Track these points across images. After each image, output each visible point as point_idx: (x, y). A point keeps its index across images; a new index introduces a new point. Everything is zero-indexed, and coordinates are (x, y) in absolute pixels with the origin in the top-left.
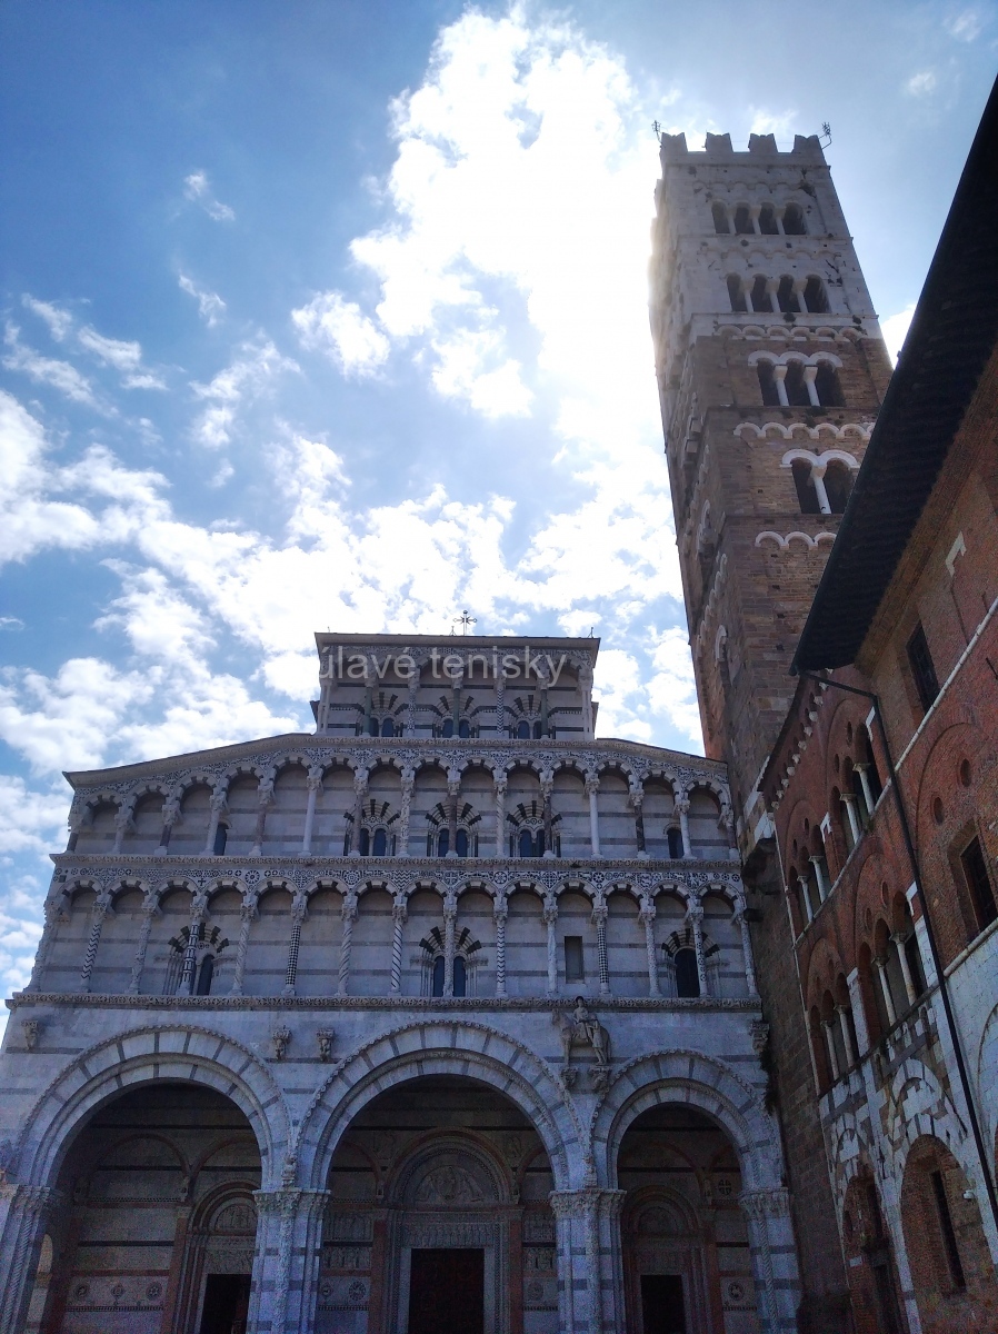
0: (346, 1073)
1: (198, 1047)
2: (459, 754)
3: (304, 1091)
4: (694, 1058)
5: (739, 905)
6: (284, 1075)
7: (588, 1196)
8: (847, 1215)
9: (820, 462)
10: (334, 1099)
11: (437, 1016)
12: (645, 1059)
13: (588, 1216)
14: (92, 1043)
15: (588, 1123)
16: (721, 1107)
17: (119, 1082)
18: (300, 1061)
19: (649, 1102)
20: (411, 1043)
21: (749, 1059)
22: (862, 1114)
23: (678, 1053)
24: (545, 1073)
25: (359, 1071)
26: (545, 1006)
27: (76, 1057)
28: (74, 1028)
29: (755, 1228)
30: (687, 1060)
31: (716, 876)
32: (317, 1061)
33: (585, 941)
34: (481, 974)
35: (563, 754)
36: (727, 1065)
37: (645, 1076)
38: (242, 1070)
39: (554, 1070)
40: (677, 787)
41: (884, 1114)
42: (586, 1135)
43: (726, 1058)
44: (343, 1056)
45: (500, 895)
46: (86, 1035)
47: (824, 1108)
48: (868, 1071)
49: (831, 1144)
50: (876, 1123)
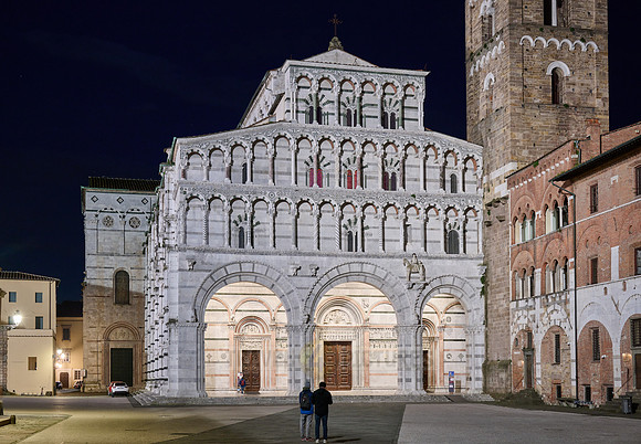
0: (320, 282)
1: (258, 269)
3: (306, 288)
4: (455, 277)
5: (480, 215)
6: (296, 282)
8: (516, 340)
10: (316, 291)
11: (356, 260)
12: (437, 278)
14: (215, 268)
15: (414, 301)
17: (225, 283)
18: (303, 276)
20: (345, 270)
21: (477, 279)
23: (449, 276)
24: (398, 282)
27: (209, 273)
28: (206, 261)
29: (470, 338)
30: (453, 278)
31: (472, 201)
32: (310, 277)
33: (412, 226)
34: (369, 240)
35: (409, 137)
36: (468, 280)
37: (436, 284)
38: (278, 279)
39: (403, 282)
41: (542, 315)
42: (413, 306)
43: (468, 278)
44: (319, 275)
45: (381, 208)
46: (211, 264)
47: (513, 305)
48: (537, 301)
49: (514, 317)
50: (538, 318)
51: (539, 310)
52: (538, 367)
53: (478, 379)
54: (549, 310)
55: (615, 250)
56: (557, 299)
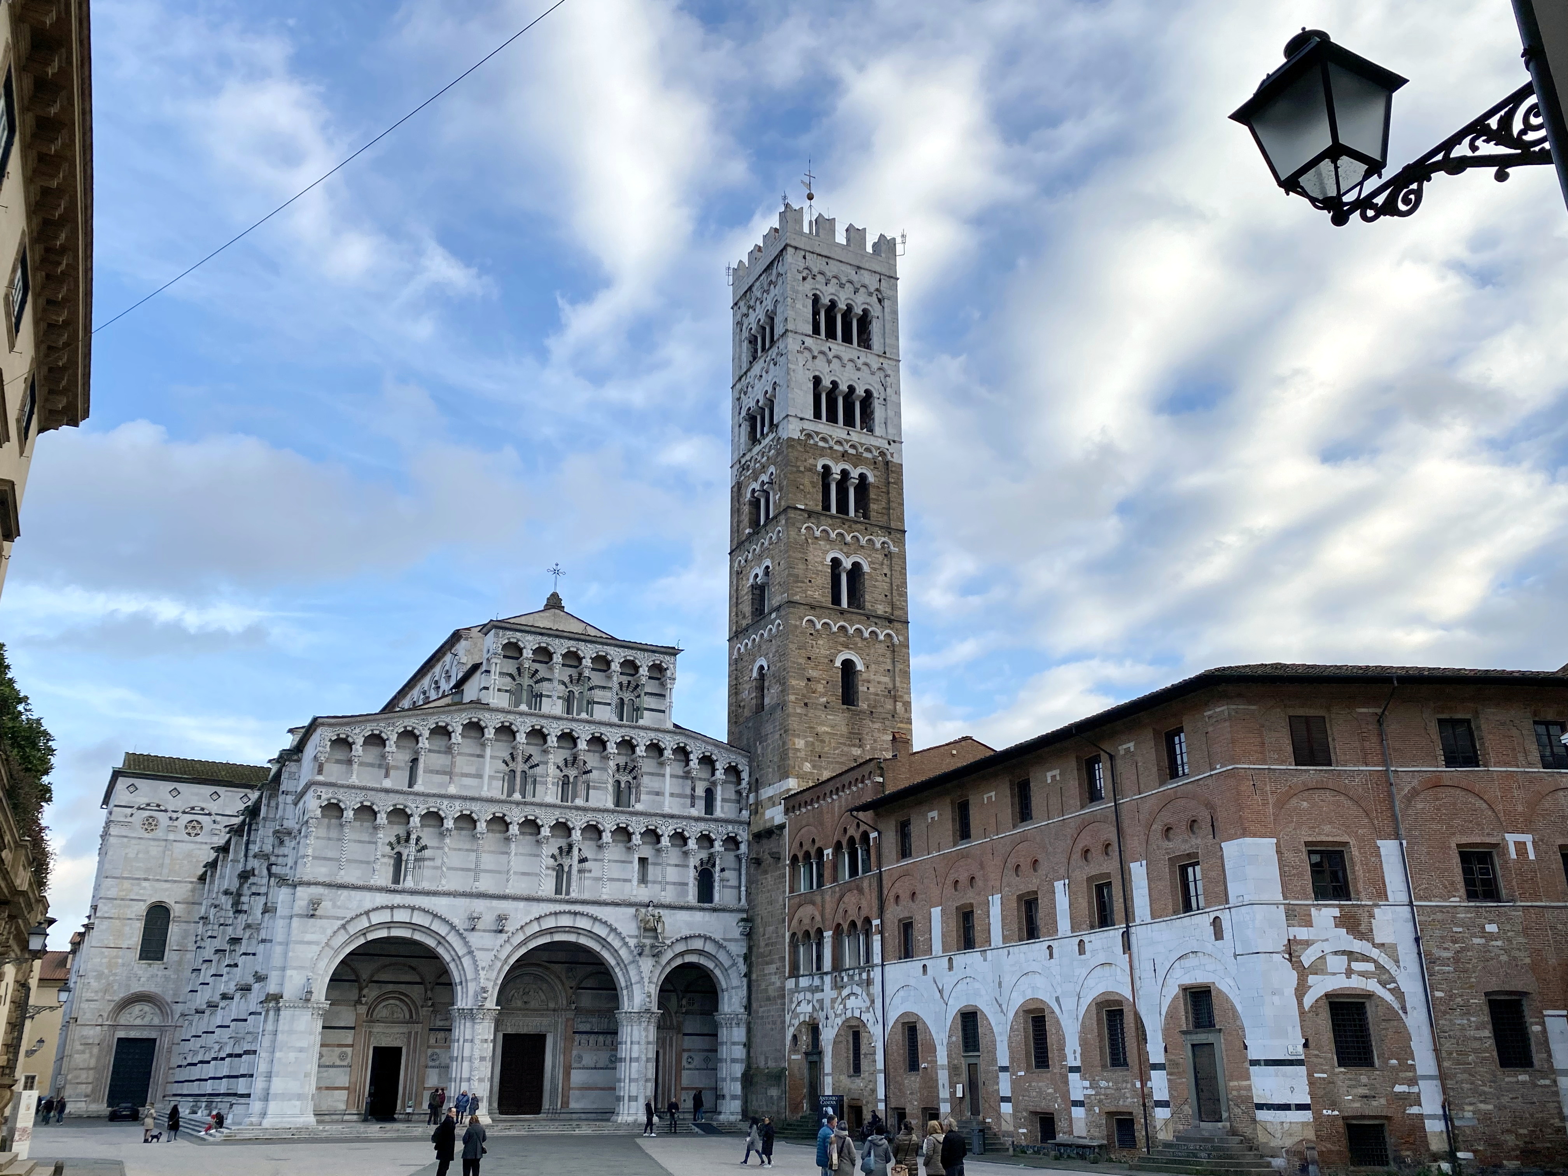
0: (511, 940)
1: (418, 919)
2: (587, 728)
3: (488, 950)
4: (706, 938)
5: (743, 848)
6: (473, 938)
7: (645, 1015)
8: (795, 1037)
9: (847, 564)
10: (503, 955)
11: (567, 907)
12: (682, 938)
13: (644, 1025)
14: (353, 914)
15: (649, 975)
16: (716, 965)
17: (366, 938)
18: (484, 931)
19: (679, 962)
20: (550, 923)
21: (736, 940)
22: (818, 996)
23: (699, 936)
24: (626, 944)
25: (520, 937)
26: (630, 905)
27: (343, 922)
28: (339, 903)
29: (725, 1032)
30: (703, 940)
31: (733, 829)
32: (496, 931)
33: (650, 861)
34: (589, 878)
35: (652, 735)
36: (725, 944)
37: (680, 948)
38: (447, 934)
39: (632, 942)
40: (718, 765)
41: (833, 1001)
42: (646, 980)
43: (724, 939)
44: (510, 927)
45: (608, 831)
46: (348, 909)
47: (790, 984)
48: (828, 979)
49: (791, 1002)
50: (827, 1003)
51: (828, 993)
52: (828, 1081)
53: (734, 1097)
54: (845, 992)
55: (936, 912)
56: (857, 978)
